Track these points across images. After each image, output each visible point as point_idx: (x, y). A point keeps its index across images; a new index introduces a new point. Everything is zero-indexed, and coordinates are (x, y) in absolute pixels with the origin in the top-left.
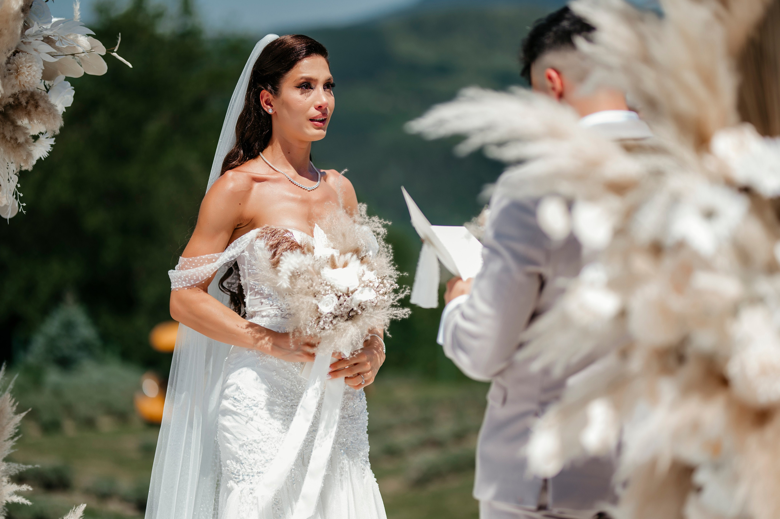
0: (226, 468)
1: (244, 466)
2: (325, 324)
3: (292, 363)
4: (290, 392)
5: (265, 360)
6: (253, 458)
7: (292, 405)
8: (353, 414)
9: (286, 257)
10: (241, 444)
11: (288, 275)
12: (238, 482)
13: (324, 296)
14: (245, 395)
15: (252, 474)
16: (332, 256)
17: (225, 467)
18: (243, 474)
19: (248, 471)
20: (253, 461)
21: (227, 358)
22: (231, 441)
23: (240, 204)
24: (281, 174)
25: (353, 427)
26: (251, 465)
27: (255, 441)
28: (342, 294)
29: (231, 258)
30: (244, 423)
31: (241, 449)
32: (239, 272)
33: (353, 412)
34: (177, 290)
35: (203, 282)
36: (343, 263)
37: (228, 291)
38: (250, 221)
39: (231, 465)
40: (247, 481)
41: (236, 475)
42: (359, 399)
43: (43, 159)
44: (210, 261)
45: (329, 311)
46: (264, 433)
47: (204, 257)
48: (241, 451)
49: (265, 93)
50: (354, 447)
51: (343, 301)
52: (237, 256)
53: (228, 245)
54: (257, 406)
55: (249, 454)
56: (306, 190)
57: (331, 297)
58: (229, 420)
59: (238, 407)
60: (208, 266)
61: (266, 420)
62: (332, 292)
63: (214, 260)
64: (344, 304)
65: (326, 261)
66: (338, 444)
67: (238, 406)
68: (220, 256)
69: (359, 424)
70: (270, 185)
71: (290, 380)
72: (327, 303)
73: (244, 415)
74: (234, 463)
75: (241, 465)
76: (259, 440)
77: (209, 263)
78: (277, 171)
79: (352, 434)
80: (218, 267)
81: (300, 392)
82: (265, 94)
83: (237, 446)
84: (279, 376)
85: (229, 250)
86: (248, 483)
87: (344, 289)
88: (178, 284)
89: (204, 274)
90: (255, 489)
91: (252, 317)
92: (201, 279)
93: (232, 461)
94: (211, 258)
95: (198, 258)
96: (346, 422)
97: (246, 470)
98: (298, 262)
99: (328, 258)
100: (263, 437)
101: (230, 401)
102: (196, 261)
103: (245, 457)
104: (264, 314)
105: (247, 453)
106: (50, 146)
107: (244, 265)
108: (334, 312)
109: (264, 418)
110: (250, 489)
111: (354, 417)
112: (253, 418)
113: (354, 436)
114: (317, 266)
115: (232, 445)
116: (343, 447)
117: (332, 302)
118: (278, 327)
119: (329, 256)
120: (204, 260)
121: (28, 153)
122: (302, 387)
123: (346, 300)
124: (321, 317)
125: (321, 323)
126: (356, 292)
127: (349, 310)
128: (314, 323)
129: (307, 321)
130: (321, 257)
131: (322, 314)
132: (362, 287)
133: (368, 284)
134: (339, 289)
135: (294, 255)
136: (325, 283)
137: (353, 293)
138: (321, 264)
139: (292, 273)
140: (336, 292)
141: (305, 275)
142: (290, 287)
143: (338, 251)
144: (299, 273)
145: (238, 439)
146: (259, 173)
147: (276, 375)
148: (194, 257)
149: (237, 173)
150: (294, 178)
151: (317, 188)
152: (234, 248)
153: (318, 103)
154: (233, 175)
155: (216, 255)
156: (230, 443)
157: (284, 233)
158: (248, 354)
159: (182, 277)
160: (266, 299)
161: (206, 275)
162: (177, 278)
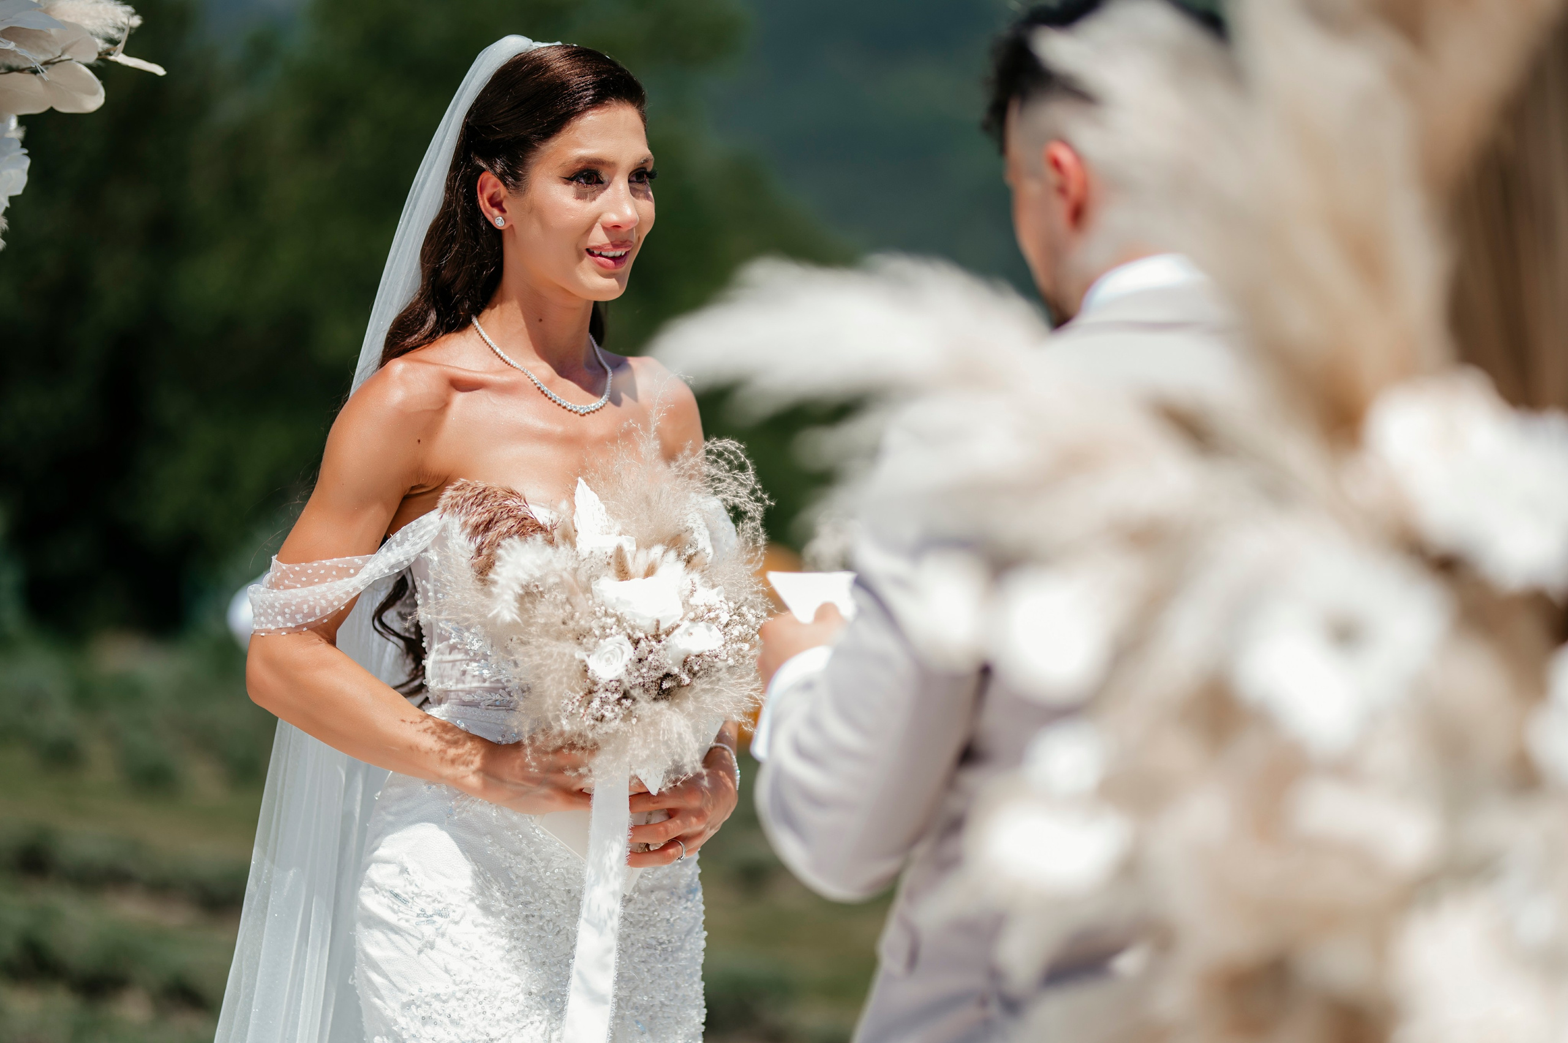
2: (604, 708)
3: (531, 818)
4: (524, 885)
5: (468, 808)
6: (432, 1036)
7: (527, 916)
9: (511, 551)
10: (405, 1001)
11: (514, 592)
13: (601, 641)
14: (419, 888)
16: (620, 550)
21: (378, 798)
22: (384, 992)
23: (419, 441)
24: (521, 373)
25: (667, 969)
27: (437, 996)
28: (643, 635)
29: (392, 568)
30: (415, 953)
31: (406, 1014)
33: (669, 933)
34: (263, 634)
35: (325, 621)
36: (646, 569)
37: (393, 635)
38: (441, 481)
44: (344, 573)
45: (612, 677)
46: (458, 979)
47: (328, 563)
48: (404, 1018)
49: (488, 179)
51: (646, 652)
53: (387, 536)
54: (447, 916)
56: (576, 412)
57: (617, 644)
58: (378, 943)
59: (400, 914)
60: (339, 583)
61: (464, 949)
62: (620, 631)
63: (352, 571)
64: (649, 659)
65: (606, 563)
67: (401, 912)
68: (366, 561)
69: (681, 961)
72: (609, 657)
73: (414, 934)
76: (446, 994)
77: (340, 578)
78: (509, 365)
79: (664, 984)
80: (362, 588)
81: (547, 884)
82: (490, 183)
84: (498, 847)
85: (389, 549)
87: (648, 624)
88: (265, 621)
89: (327, 600)
91: (439, 702)
94: (345, 566)
95: (315, 565)
98: (539, 562)
99: (609, 554)
100: (457, 988)
101: (382, 898)
102: (310, 571)
103: (413, 1031)
104: (468, 697)
105: (417, 1023)
107: (427, 580)
108: (624, 680)
109: (461, 943)
112: (434, 942)
113: (668, 989)
114: (583, 573)
115: (384, 1002)
116: (641, 1014)
117: (620, 656)
118: (499, 731)
119: (611, 550)
120: (331, 568)
122: (553, 872)
123: (654, 650)
124: (594, 690)
125: (596, 703)
126: (676, 632)
127: (660, 674)
128: (577, 704)
129: (562, 701)
130: (592, 552)
131: (595, 683)
132: (689, 622)
133: (703, 615)
134: (637, 623)
135: (530, 547)
136: (603, 610)
137: (668, 633)
138: (592, 569)
139: (523, 587)
140: (629, 631)
141: (555, 594)
142: (518, 620)
143: (635, 538)
144: (541, 589)
145: (399, 990)
146: (466, 366)
147: (491, 843)
148: (306, 562)
149: (417, 365)
150: (549, 383)
151: (601, 408)
152: (400, 544)
153: (613, 218)
154: (404, 371)
155: (357, 560)
156: (380, 998)
157: (504, 499)
158: (429, 793)
159: (277, 604)
160: (475, 665)
161: (332, 605)
162: (264, 607)
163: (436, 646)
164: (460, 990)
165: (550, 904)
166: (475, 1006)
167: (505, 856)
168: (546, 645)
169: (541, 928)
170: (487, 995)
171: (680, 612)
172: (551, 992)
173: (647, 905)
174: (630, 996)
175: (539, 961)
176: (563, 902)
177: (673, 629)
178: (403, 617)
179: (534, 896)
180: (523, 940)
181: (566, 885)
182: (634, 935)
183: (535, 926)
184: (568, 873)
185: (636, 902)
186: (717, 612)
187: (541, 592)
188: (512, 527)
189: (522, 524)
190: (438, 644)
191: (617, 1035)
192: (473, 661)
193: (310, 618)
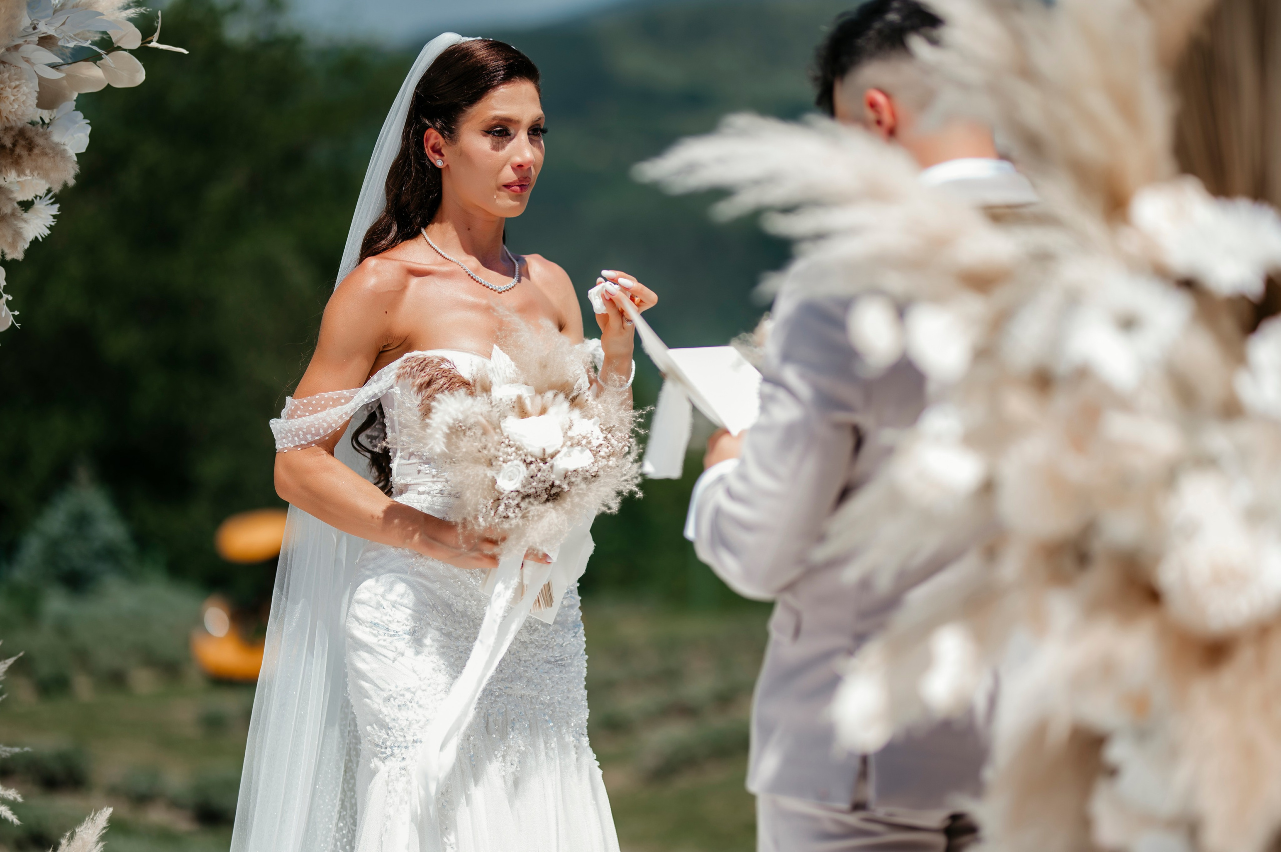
0: (367, 738)
1: (392, 733)
2: (508, 510)
3: (466, 571)
5: (424, 563)
6: (407, 718)
8: (563, 657)
9: (442, 401)
10: (386, 696)
11: (443, 432)
12: (385, 758)
13: (504, 465)
14: (391, 617)
15: (405, 745)
16: (520, 398)
17: (365, 737)
18: (392, 746)
19: (399, 741)
20: (406, 723)
21: (358, 560)
22: (371, 694)
23: (386, 312)
24: (456, 264)
25: (562, 678)
26: (403, 730)
27: (408, 690)
28: (533, 459)
29: (371, 398)
30: (390, 662)
31: (387, 705)
32: (385, 419)
33: (562, 653)
34: (285, 451)
35: (327, 438)
36: (540, 409)
37: (365, 451)
38: (402, 340)
39: (374, 731)
40: (398, 756)
41: (381, 747)
42: (572, 633)
43: (41, 240)
44: (336, 402)
45: (513, 488)
46: (422, 677)
47: (326, 395)
48: (386, 708)
49: (431, 133)
50: (562, 710)
51: (536, 471)
52: (380, 395)
53: (368, 378)
55: (400, 711)
56: (495, 291)
57: (516, 465)
58: (365, 660)
59: (380, 637)
60: (333, 411)
62: (518, 456)
63: (343, 401)
64: (539, 476)
65: (511, 406)
66: (540, 704)
67: (380, 635)
68: (353, 394)
69: (572, 673)
70: (436, 282)
71: (462, 598)
72: (511, 476)
73: (389, 648)
74: (378, 729)
75: (389, 731)
76: (414, 688)
77: (334, 406)
78: (448, 260)
79: (560, 689)
80: (352, 414)
81: (478, 617)
82: (433, 136)
83: (381, 701)
84: (445, 590)
85: (371, 385)
86: (399, 760)
87: (537, 452)
88: (286, 442)
89: (327, 424)
90: (409, 768)
91: (401, 492)
92: (324, 432)
93: (374, 725)
94: (339, 397)
95: (317, 397)
96: (551, 668)
97: (396, 738)
98: (462, 408)
99: (514, 400)
101: (366, 628)
102: (314, 402)
103: (393, 717)
104: (421, 489)
106: (52, 217)
107: (393, 410)
108: (522, 490)
110: (402, 769)
111: (564, 662)
112: (404, 652)
113: (563, 692)
114: (495, 414)
115: (372, 700)
117: (517, 473)
119: (514, 398)
120: (327, 400)
121: (16, 231)
123: (542, 469)
124: (501, 498)
125: (502, 508)
126: (558, 456)
127: (547, 485)
128: (489, 508)
129: (478, 506)
130: (501, 399)
131: (502, 494)
132: (568, 448)
133: (579, 442)
134: (529, 450)
135: (455, 398)
136: (507, 442)
137: (552, 457)
138: (501, 411)
139: (450, 428)
140: (523, 457)
141: (474, 430)
142: (447, 451)
143: (532, 388)
144: (463, 428)
145: (381, 689)
146: (419, 261)
149: (384, 261)
150: (476, 271)
151: (513, 287)
152: (377, 382)
153: (518, 160)
154: (376, 265)
155: (346, 393)
156: (369, 697)
157: (439, 364)
158: (396, 553)
159: (293, 429)
160: (427, 466)
161: (331, 427)
162: (285, 432)
163: (399, 454)
164: (424, 684)
166: (435, 694)
168: (466, 468)
171: (561, 440)
173: (547, 634)
174: (538, 696)
177: (556, 454)
178: (373, 438)
182: (539, 654)
185: (540, 632)
186: (589, 439)
187: (463, 430)
188: (444, 384)
189: (451, 381)
190: (401, 453)
191: (531, 721)
192: (425, 463)
193: (317, 436)
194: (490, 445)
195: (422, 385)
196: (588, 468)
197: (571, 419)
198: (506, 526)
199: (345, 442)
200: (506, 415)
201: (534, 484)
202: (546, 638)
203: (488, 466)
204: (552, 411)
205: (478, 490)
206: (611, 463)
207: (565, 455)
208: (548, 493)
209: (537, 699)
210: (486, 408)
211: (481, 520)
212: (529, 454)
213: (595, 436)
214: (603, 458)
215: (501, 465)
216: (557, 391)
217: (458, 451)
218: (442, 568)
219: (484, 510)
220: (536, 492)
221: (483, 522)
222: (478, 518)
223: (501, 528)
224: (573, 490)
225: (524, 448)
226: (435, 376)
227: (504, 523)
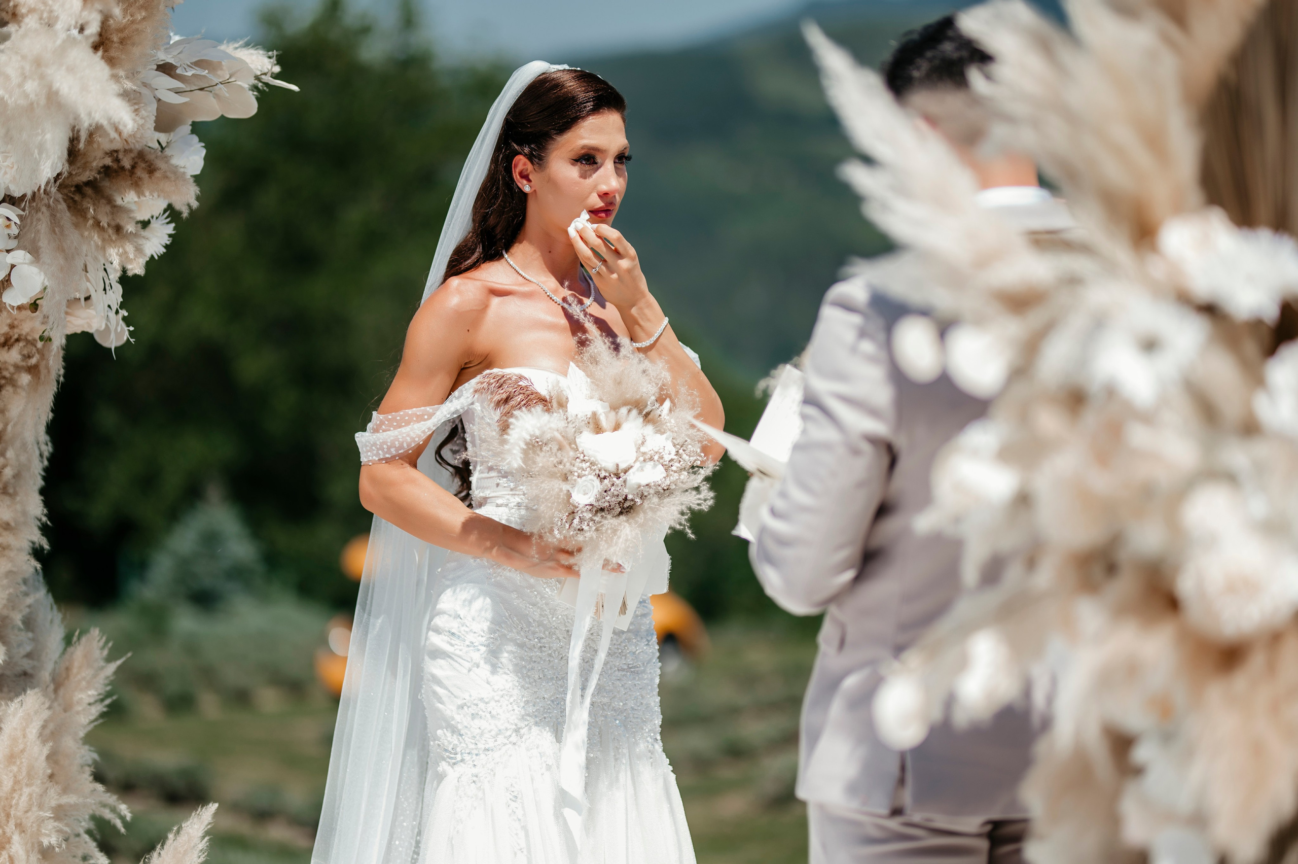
0: (437, 742)
1: (464, 739)
2: (582, 523)
3: (542, 581)
4: (538, 626)
5: (501, 574)
6: (479, 726)
7: (541, 647)
8: (634, 665)
9: (520, 418)
10: (459, 704)
11: (520, 447)
12: (454, 764)
13: (579, 479)
14: (468, 628)
15: (476, 752)
16: (594, 414)
17: (435, 740)
18: (463, 752)
19: (470, 747)
20: (478, 731)
21: (439, 570)
22: (445, 699)
23: (468, 331)
24: (534, 285)
25: (635, 685)
26: (475, 737)
27: (482, 699)
28: (607, 474)
29: (454, 413)
30: (465, 671)
31: (460, 712)
32: (466, 434)
33: (636, 661)
34: (370, 464)
35: (411, 452)
36: (614, 425)
38: (484, 358)
39: (444, 736)
40: (469, 762)
41: (452, 753)
43: (157, 256)
44: (420, 418)
45: (588, 502)
46: (496, 688)
47: (410, 412)
48: (459, 715)
49: (520, 159)
50: (635, 716)
51: (609, 486)
52: (461, 411)
53: (450, 394)
55: (473, 719)
57: (590, 480)
58: (441, 667)
59: (455, 646)
60: (416, 426)
62: (592, 471)
63: (426, 417)
64: (612, 490)
65: (586, 422)
66: (612, 710)
67: (456, 645)
68: (437, 409)
69: (645, 680)
70: (517, 302)
71: (538, 608)
72: (585, 490)
73: (465, 658)
74: (449, 734)
75: (460, 738)
76: (488, 698)
77: (418, 421)
78: (528, 280)
79: (633, 695)
80: (434, 428)
81: (554, 626)
82: (521, 162)
83: (454, 708)
84: (521, 600)
85: (451, 402)
86: (469, 766)
87: (611, 467)
88: (371, 455)
89: (412, 438)
90: (480, 775)
91: (480, 505)
92: (408, 446)
93: (445, 730)
94: (422, 413)
95: (402, 413)
96: (624, 675)
97: (467, 745)
98: (539, 424)
99: (588, 416)
100: (495, 694)
101: (444, 637)
102: (398, 418)
103: (466, 724)
104: (500, 501)
105: (468, 718)
106: (168, 235)
107: (473, 425)
108: (596, 504)
110: (473, 775)
111: (637, 669)
112: (479, 663)
113: (636, 698)
114: (571, 430)
115: (445, 706)
116: (618, 715)
117: (592, 488)
119: (589, 414)
120: (411, 416)
122: (558, 618)
123: (615, 484)
124: (575, 511)
125: (576, 521)
126: (631, 471)
127: (620, 499)
128: (564, 521)
129: (554, 519)
130: (577, 415)
131: (576, 507)
132: (641, 463)
133: (651, 457)
134: (603, 466)
135: (533, 415)
136: (582, 458)
137: (626, 471)
138: (576, 427)
139: (527, 444)
140: (597, 472)
141: (550, 446)
142: (524, 466)
143: (607, 404)
144: (540, 443)
145: (455, 697)
146: (500, 281)
147: (516, 597)
148: (395, 412)
149: (466, 281)
150: (555, 291)
152: (458, 398)
153: (604, 188)
154: (459, 285)
155: (429, 409)
156: (442, 703)
157: (516, 382)
158: (475, 564)
159: (378, 443)
160: (505, 479)
161: (415, 441)
162: (370, 445)
163: (478, 468)
164: (497, 695)
165: (556, 639)
166: (507, 705)
167: (526, 606)
168: (542, 482)
169: (550, 655)
170: (515, 699)
171: (634, 455)
172: (557, 698)
173: (620, 642)
175: (549, 677)
176: (564, 638)
177: (629, 469)
178: (455, 452)
179: (545, 634)
180: (539, 663)
181: (566, 626)
182: (612, 661)
183: (546, 653)
184: (567, 619)
186: (661, 454)
187: (540, 445)
188: (522, 401)
189: (529, 398)
190: (480, 466)
191: (602, 728)
192: (503, 477)
193: (400, 450)
194: (565, 460)
195: (500, 402)
196: (660, 482)
197: (644, 435)
198: (580, 538)
199: (428, 455)
200: (581, 430)
201: (607, 498)
202: (618, 647)
203: (563, 481)
204: (625, 426)
205: (553, 503)
206: (682, 477)
207: (638, 470)
208: (621, 506)
209: (610, 705)
210: (562, 424)
211: (556, 532)
212: (603, 469)
213: (667, 451)
214: (675, 472)
215: (575, 480)
216: (631, 407)
217: (534, 466)
218: (519, 578)
219: (559, 523)
220: (610, 506)
221: (559, 535)
222: (554, 530)
223: (576, 540)
224: (646, 505)
225: (599, 463)
226: (512, 393)
227: (579, 535)
